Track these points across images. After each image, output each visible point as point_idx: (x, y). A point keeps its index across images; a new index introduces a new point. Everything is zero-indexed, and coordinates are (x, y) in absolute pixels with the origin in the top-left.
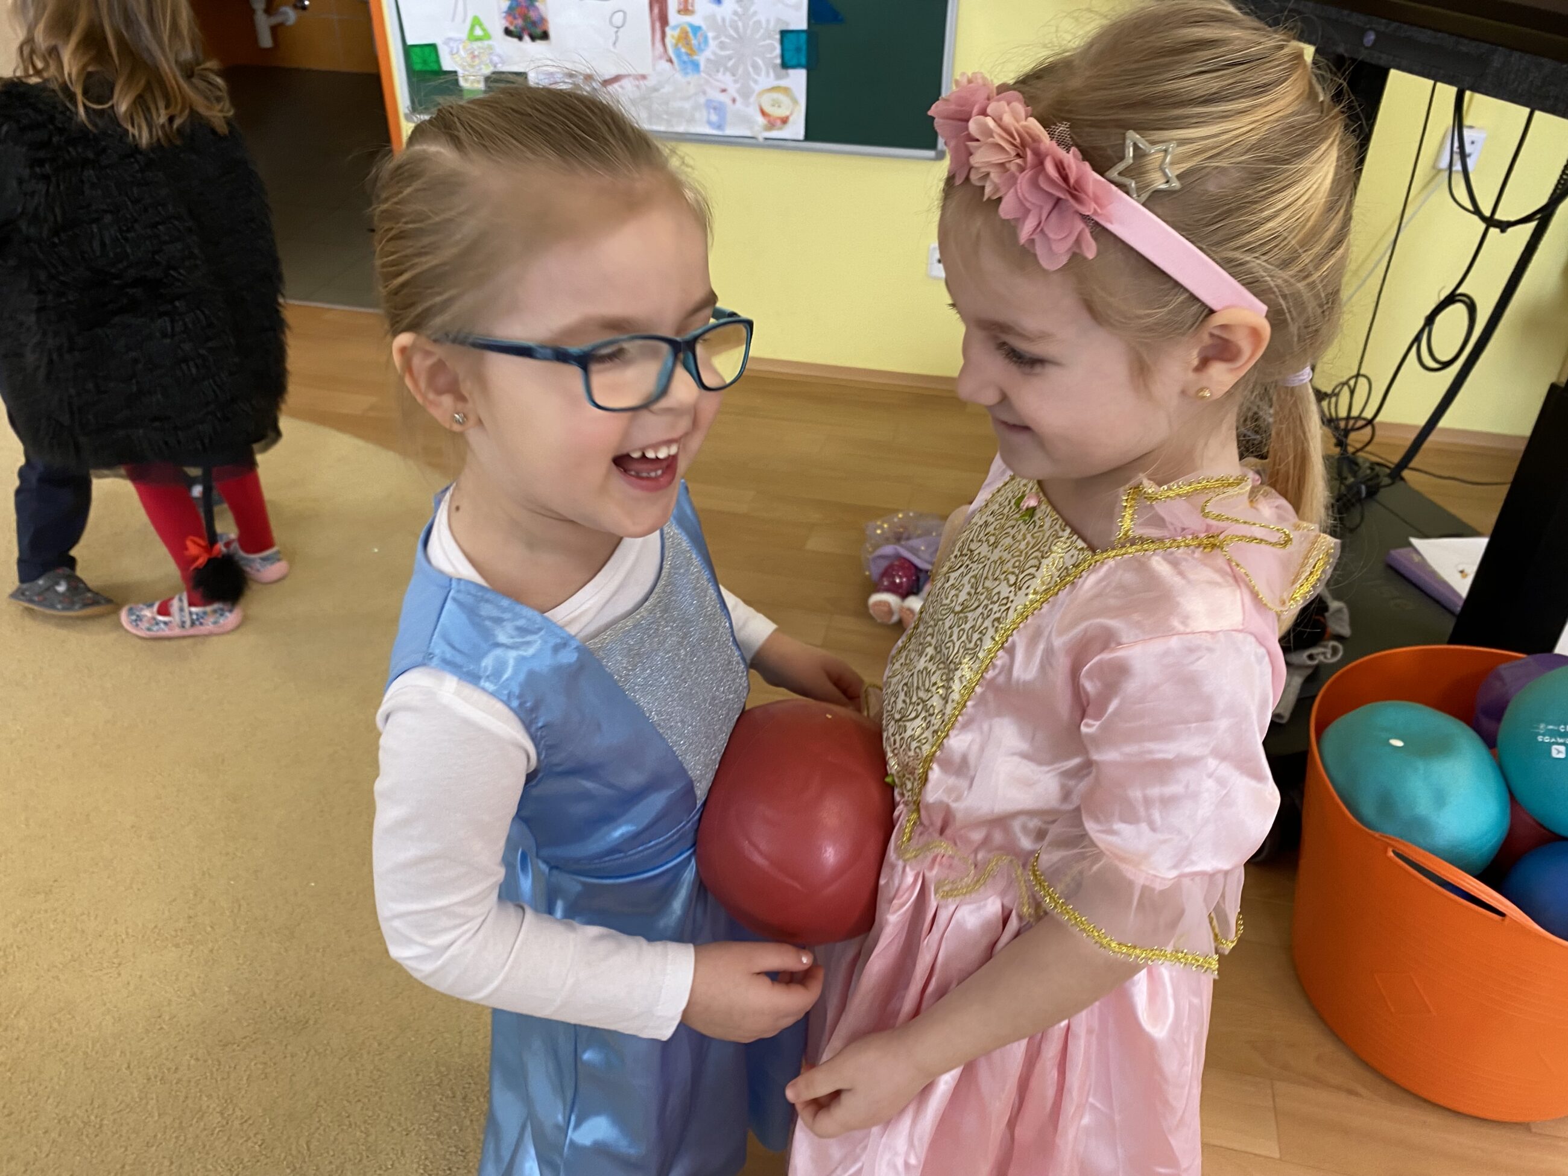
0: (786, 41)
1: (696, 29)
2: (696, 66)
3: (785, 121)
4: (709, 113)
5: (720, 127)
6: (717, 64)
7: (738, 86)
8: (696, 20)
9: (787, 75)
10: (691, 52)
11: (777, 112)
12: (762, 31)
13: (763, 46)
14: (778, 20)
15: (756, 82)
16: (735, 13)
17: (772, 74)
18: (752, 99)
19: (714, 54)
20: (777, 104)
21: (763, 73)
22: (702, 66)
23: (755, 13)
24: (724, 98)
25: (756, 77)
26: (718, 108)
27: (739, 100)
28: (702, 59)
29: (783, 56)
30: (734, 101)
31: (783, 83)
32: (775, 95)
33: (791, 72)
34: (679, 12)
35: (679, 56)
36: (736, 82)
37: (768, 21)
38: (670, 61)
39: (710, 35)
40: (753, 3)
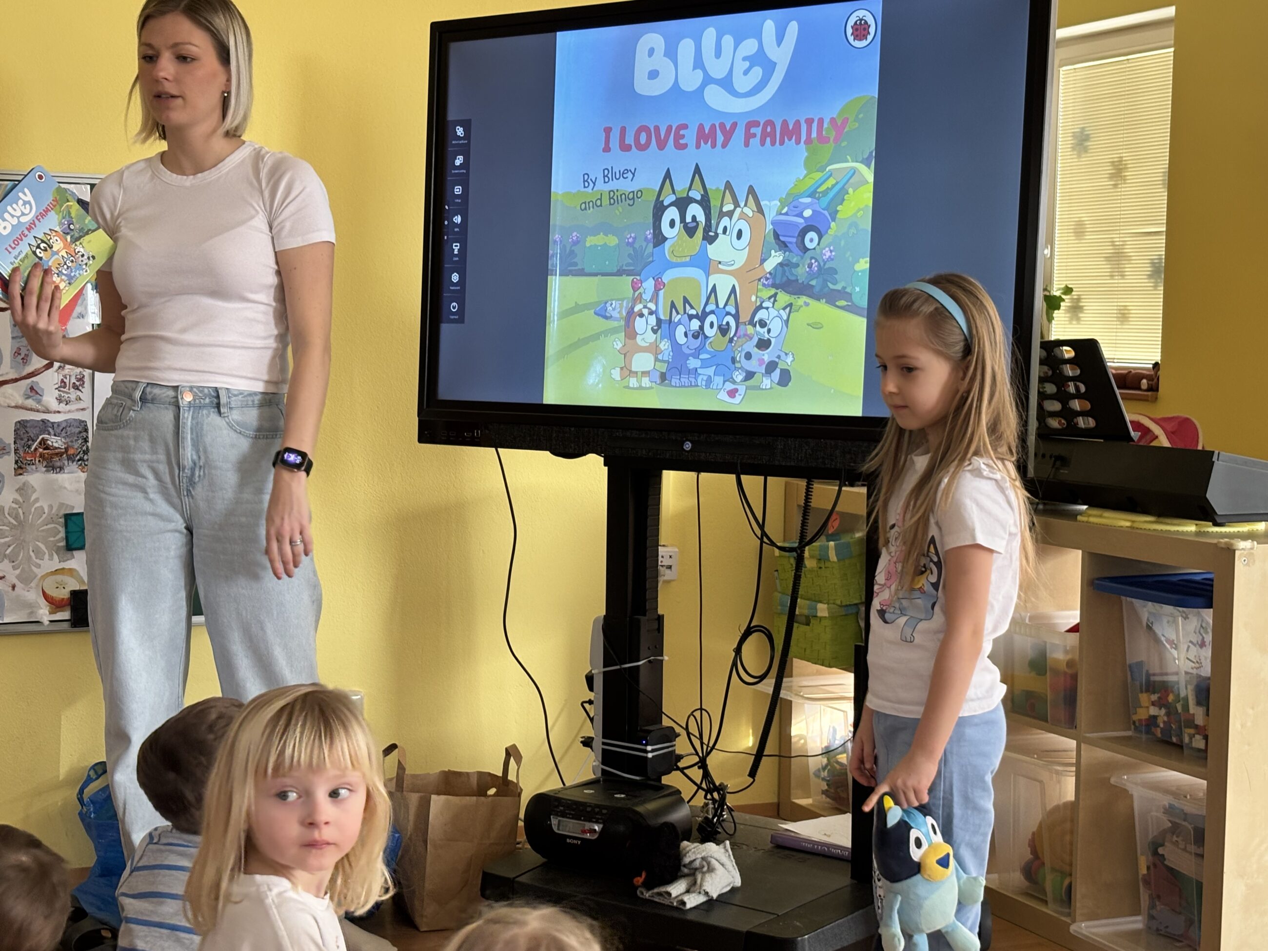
0: (70, 524)
3: (66, 604)
7: (18, 572)
9: (73, 557)
12: (44, 516)
13: (43, 531)
14: (62, 505)
15: (38, 566)
16: (15, 501)
17: (55, 557)
18: (33, 584)
21: (47, 556)
23: (37, 500)
25: (38, 561)
27: (19, 585)
29: (67, 538)
30: (14, 587)
31: (69, 565)
32: (59, 578)
33: (75, 553)
36: (14, 568)
37: (51, 507)
40: (35, 491)
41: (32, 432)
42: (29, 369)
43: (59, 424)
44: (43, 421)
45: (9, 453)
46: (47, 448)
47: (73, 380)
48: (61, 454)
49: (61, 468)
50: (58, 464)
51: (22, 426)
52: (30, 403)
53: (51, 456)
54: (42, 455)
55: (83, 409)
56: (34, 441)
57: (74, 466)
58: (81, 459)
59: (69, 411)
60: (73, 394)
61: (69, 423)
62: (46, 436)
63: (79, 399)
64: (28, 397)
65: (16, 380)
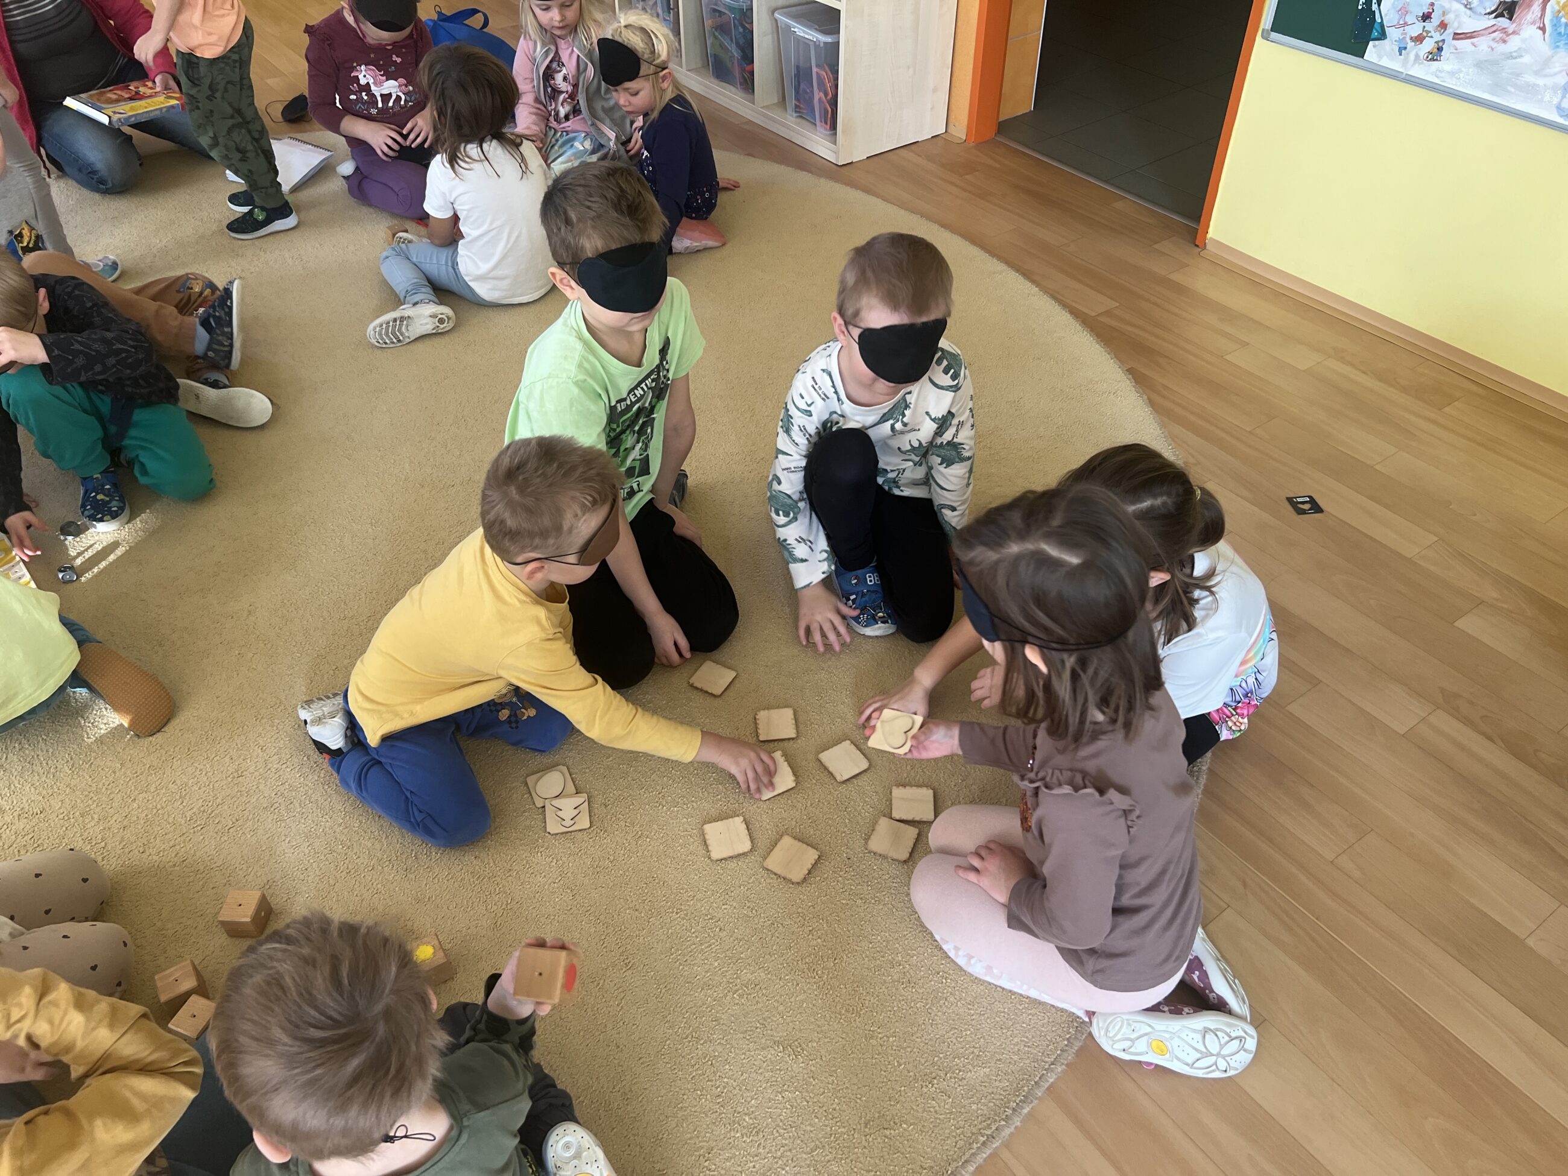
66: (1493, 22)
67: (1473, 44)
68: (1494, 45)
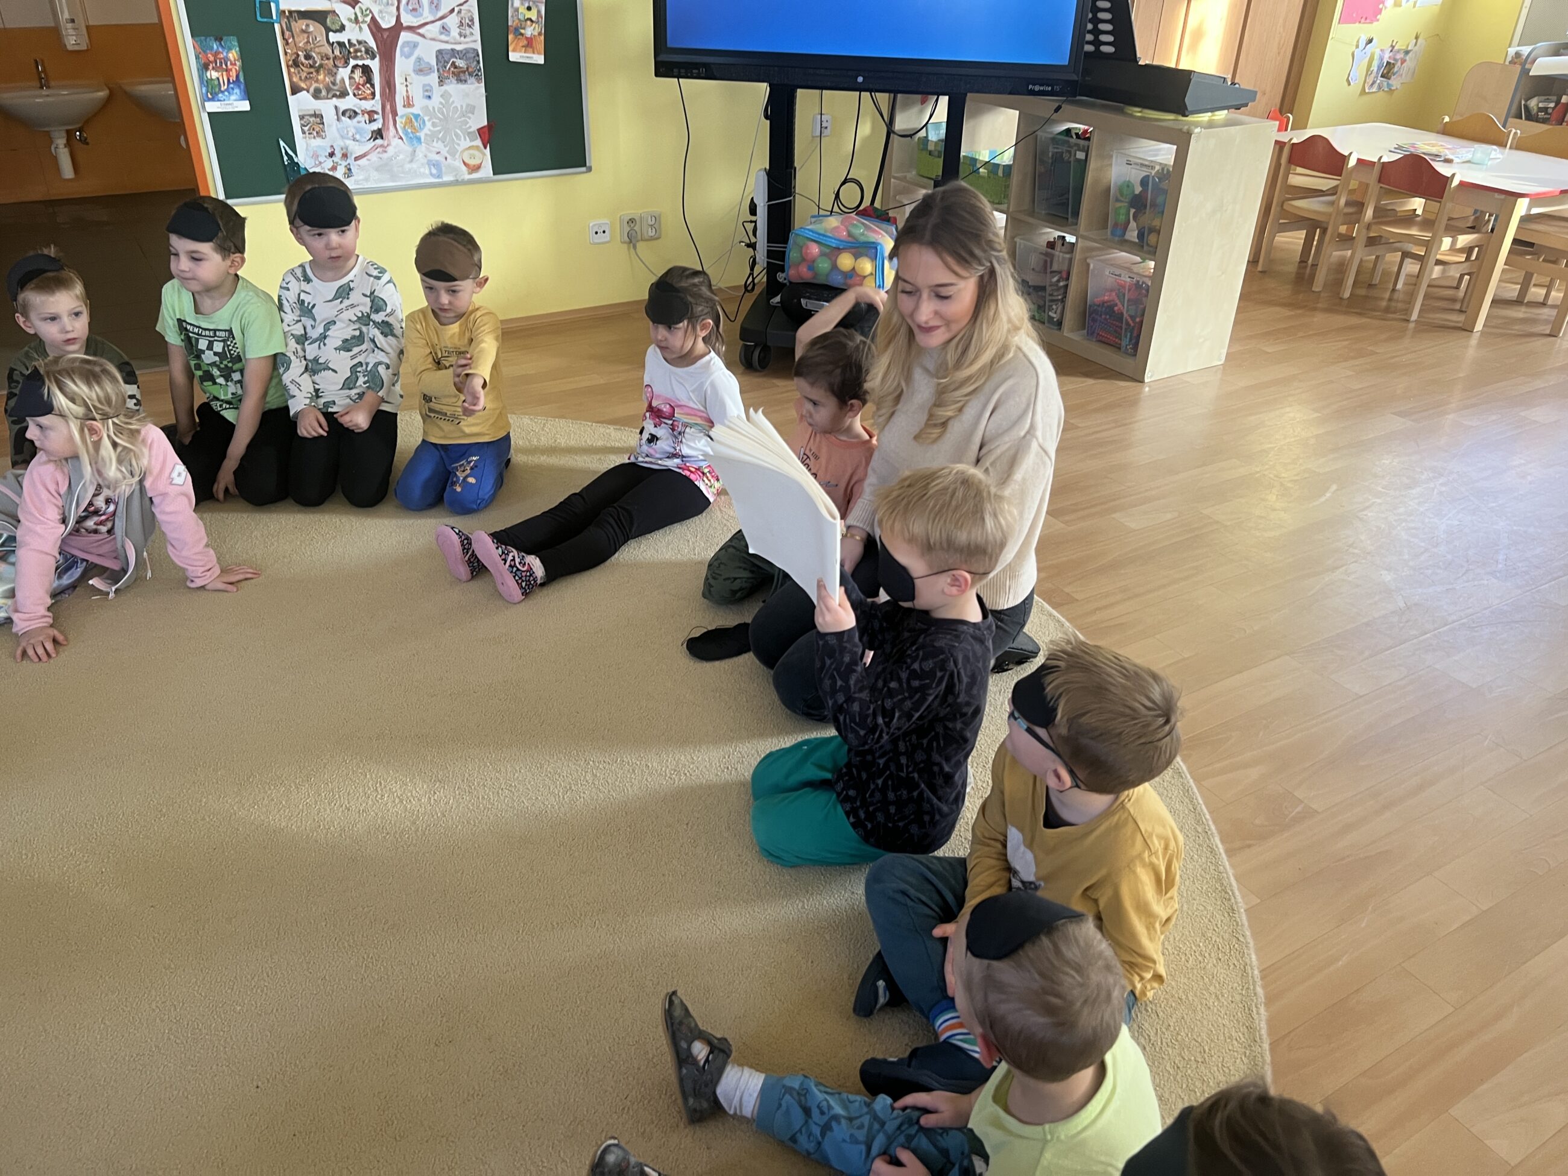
1: (417, 116)
2: (419, 139)
3: (477, 168)
4: (430, 169)
5: (439, 177)
6: (433, 136)
7: (448, 149)
8: (415, 110)
10: (415, 130)
11: (472, 162)
12: (459, 112)
13: (459, 122)
14: (468, 105)
15: (459, 145)
16: (440, 103)
17: (468, 138)
18: (457, 156)
19: (430, 130)
20: (472, 157)
21: (463, 139)
22: (423, 140)
23: (453, 102)
24: (437, 157)
25: (458, 142)
26: (436, 165)
27: (449, 157)
28: (422, 135)
30: (446, 158)
31: (476, 143)
32: (471, 152)
34: (404, 106)
35: (406, 134)
36: (445, 146)
37: (462, 106)
38: (401, 138)
39: (426, 119)
40: (451, 96)
41: (446, 57)
42: (440, 14)
43: (461, 51)
44: (453, 50)
45: (434, 72)
46: (456, 67)
47: (467, 21)
48: (464, 72)
49: (466, 81)
50: (463, 78)
51: (440, 52)
52: (443, 37)
53: (459, 72)
54: (453, 73)
55: (475, 41)
56: (448, 63)
57: (473, 79)
58: (477, 75)
59: (467, 43)
60: (468, 31)
61: (467, 51)
62: (454, 60)
63: (472, 34)
64: (441, 33)
65: (433, 22)
66: (373, 144)
67: (368, 160)
68: (381, 156)
